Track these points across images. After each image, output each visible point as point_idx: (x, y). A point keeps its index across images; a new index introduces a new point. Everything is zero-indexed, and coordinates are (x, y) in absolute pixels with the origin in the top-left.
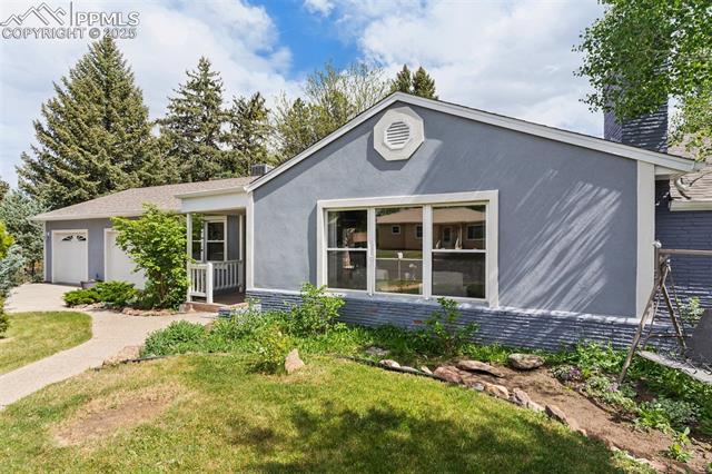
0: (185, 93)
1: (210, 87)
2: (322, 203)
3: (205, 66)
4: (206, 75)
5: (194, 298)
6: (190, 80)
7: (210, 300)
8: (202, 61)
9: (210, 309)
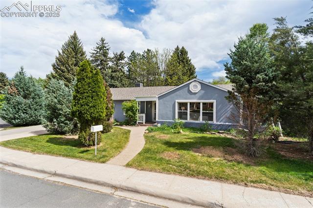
0: (95, 51)
1: (105, 48)
2: (177, 101)
3: (103, 40)
4: (103, 43)
5: (139, 123)
6: (98, 46)
7: (144, 123)
8: (102, 38)
9: (145, 125)
